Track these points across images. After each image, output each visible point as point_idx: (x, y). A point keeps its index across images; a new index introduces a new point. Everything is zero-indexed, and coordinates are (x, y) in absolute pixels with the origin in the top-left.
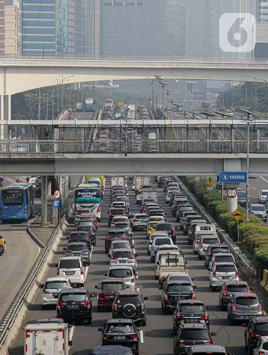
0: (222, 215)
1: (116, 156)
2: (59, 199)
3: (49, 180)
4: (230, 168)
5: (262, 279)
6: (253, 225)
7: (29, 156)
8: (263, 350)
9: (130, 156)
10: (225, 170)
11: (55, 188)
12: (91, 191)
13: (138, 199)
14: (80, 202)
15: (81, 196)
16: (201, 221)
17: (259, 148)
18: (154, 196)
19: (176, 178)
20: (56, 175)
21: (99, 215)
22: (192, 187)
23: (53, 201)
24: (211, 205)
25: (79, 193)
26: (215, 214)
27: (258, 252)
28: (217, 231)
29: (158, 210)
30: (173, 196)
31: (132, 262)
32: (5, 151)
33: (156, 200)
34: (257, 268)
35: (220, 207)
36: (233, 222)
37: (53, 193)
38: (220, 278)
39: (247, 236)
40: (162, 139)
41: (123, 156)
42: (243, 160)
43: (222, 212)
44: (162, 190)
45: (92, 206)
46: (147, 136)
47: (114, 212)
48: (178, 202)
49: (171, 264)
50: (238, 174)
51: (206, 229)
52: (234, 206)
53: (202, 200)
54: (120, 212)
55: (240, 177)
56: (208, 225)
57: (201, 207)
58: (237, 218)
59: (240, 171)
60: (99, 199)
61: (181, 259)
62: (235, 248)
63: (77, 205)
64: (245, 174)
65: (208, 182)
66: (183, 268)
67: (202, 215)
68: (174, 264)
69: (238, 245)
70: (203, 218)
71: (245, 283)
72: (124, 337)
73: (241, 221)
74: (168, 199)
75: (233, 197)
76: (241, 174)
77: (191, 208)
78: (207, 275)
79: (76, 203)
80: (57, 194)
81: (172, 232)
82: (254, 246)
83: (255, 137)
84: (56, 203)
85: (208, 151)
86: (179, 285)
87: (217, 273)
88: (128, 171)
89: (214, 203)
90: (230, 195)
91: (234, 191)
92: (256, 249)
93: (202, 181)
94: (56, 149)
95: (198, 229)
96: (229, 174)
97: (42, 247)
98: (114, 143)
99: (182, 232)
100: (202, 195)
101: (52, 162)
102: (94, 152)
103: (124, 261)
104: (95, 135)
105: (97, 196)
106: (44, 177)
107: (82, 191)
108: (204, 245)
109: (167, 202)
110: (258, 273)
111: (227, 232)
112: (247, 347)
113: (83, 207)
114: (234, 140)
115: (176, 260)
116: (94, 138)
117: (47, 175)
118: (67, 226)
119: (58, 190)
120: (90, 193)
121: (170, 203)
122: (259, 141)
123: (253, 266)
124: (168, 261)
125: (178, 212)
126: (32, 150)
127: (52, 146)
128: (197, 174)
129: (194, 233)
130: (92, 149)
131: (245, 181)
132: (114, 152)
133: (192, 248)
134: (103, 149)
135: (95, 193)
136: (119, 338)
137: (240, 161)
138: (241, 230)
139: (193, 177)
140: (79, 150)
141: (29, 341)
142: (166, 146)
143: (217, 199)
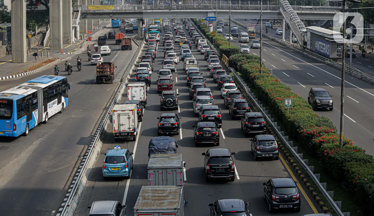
0: (207, 33)
1: (166, 11)
2: (145, 28)
3: (141, 20)
4: (209, 15)
5: (222, 58)
6: (219, 37)
7: (133, 11)
8: (224, 89)
9: (172, 11)
10: (208, 16)
11: (143, 23)
12: (155, 28)
13: (175, 28)
14: (151, 33)
15: (151, 30)
16: (200, 38)
17: (221, 7)
18: (181, 27)
19: (190, 20)
20: (143, 18)
21: (159, 39)
22: (195, 23)
23: (142, 28)
24: (203, 30)
25: (150, 29)
26: (204, 33)
27: (221, 47)
28: (207, 42)
29: (184, 33)
30: (189, 27)
31: (173, 66)
32: (124, 9)
33: (182, 28)
34: (220, 53)
35: (206, 30)
36: (211, 36)
37: (142, 25)
38: (213, 65)
39: (216, 41)
40: (184, 4)
41: (169, 11)
42: (215, 12)
43: (207, 32)
44: (184, 25)
45: (156, 35)
46: (178, 3)
47: (166, 39)
48: (191, 30)
49: (191, 64)
50: (213, 17)
51: (202, 41)
52: (212, 30)
53: (199, 27)
54: (169, 39)
55: (214, 19)
56: (204, 40)
57: (199, 30)
58: (213, 34)
59: (214, 16)
60: (159, 32)
61: (196, 62)
62: (212, 46)
63: (150, 34)
64: (216, 18)
65: (202, 21)
66: (196, 65)
67: (201, 35)
68: (193, 64)
69: (213, 45)
70: (201, 36)
71: (224, 71)
72: (170, 125)
73: (214, 36)
74: (187, 28)
75: (211, 26)
76: (214, 17)
77: (196, 32)
78: (207, 65)
79: (148, 33)
80: (144, 26)
81: (190, 44)
82: (219, 45)
83: (219, 3)
84: (143, 29)
85: (202, 9)
86: (194, 73)
87: (211, 63)
88: (171, 17)
89: (204, 29)
90: (210, 26)
91: (212, 24)
92: (220, 46)
93: (199, 20)
94: (143, 8)
95: (199, 41)
96: (209, 17)
97: (138, 46)
98: (165, 6)
99: (190, 36)
100: (199, 26)
101: (142, 13)
102: (158, 9)
103: (170, 66)
104: (158, 3)
105: (158, 30)
106: (139, 19)
107: (151, 28)
108: (203, 48)
109: (187, 30)
110: (220, 56)
111: (209, 40)
112: (218, 87)
113: (152, 35)
114: (211, 5)
115: (193, 62)
116: (158, 4)
117: (140, 18)
118: (145, 44)
119: (144, 24)
120: (155, 29)
121: (188, 30)
122: (221, 5)
123: (219, 53)
124: (190, 62)
125: (191, 34)
126: (134, 9)
127: (142, 7)
128: (197, 18)
129: (198, 43)
130: (157, 8)
131: (216, 20)
132: (166, 9)
133: (197, 49)
134: (161, 8)
135: (157, 29)
136: (167, 125)
137: (214, 13)
138: (214, 39)
139: (196, 19)
140: (152, 9)
141: (129, 91)
142: (185, 7)
143: (205, 27)
